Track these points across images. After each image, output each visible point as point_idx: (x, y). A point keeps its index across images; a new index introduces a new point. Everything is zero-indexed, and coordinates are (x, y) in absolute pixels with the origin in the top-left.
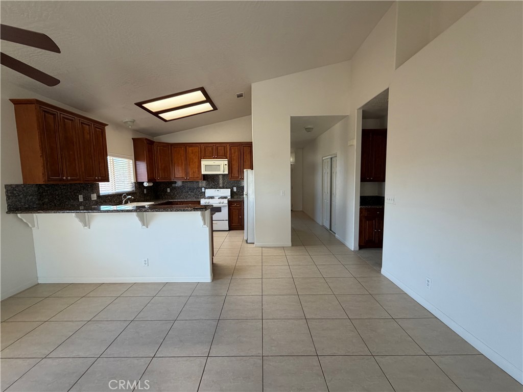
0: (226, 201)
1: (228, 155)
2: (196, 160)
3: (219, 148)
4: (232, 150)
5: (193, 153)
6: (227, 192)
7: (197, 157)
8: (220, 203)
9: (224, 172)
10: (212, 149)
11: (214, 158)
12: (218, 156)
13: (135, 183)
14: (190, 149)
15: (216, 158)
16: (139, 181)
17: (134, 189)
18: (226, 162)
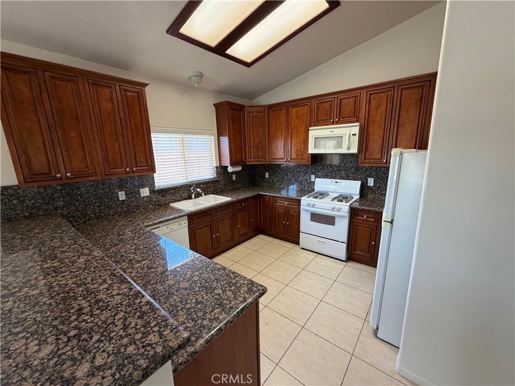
0: (345, 207)
1: (362, 115)
2: (302, 130)
3: (344, 102)
4: (373, 102)
5: (297, 117)
6: (353, 187)
7: (304, 124)
8: (333, 209)
9: (349, 148)
10: (331, 105)
11: (333, 123)
12: (342, 119)
13: (217, 167)
14: (294, 112)
15: (337, 123)
16: (223, 165)
17: (215, 175)
18: (356, 130)
